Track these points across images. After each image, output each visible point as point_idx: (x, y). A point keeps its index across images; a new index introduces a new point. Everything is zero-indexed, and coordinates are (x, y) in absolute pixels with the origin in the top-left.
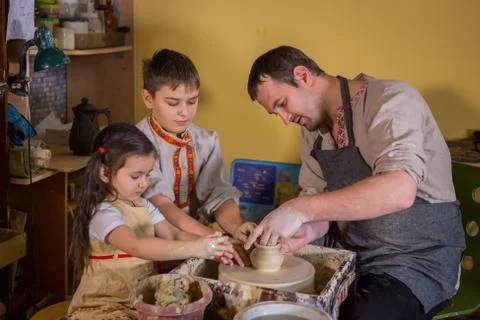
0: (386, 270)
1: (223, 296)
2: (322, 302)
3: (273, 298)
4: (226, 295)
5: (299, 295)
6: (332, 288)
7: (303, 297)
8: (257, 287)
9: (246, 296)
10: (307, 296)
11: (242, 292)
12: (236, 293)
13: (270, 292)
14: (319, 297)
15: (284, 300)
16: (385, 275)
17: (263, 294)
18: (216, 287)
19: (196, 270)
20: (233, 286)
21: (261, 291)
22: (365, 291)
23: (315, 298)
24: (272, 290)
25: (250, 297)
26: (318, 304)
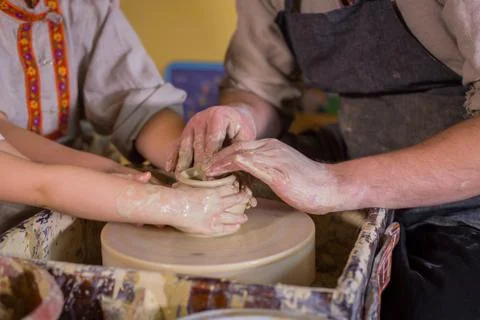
0: (462, 218)
1: (98, 303)
2: (343, 306)
3: (221, 302)
4: (104, 299)
5: (285, 291)
6: (363, 265)
7: (296, 296)
8: (180, 277)
9: (153, 301)
10: (304, 293)
11: (142, 291)
12: (130, 295)
13: (212, 288)
14: (335, 294)
15: (248, 305)
16: (463, 228)
17: (196, 292)
18: (79, 281)
19: (56, 243)
20: (120, 276)
21: (188, 286)
22: (429, 265)
23: (326, 297)
24: (217, 281)
25: (164, 303)
26: (335, 311)
